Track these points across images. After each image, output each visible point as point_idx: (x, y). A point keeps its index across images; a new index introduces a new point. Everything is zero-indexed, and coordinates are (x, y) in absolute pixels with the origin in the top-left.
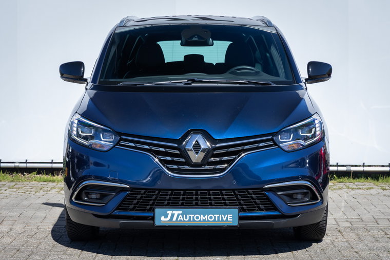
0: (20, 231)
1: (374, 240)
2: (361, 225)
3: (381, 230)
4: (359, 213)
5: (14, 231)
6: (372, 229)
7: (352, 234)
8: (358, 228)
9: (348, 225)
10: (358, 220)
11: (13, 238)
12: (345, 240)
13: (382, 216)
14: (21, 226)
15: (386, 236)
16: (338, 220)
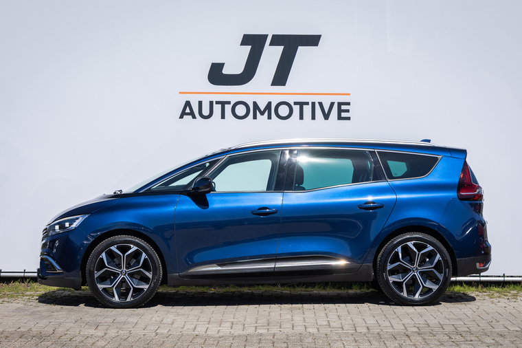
0: (113, 335)
1: (439, 344)
2: (427, 330)
3: (446, 334)
4: (426, 319)
5: (107, 335)
6: (438, 334)
7: (419, 338)
8: (424, 333)
9: (416, 330)
10: (425, 326)
11: (107, 342)
12: (412, 343)
13: (447, 322)
14: (115, 331)
15: (451, 340)
16: (406, 326)
